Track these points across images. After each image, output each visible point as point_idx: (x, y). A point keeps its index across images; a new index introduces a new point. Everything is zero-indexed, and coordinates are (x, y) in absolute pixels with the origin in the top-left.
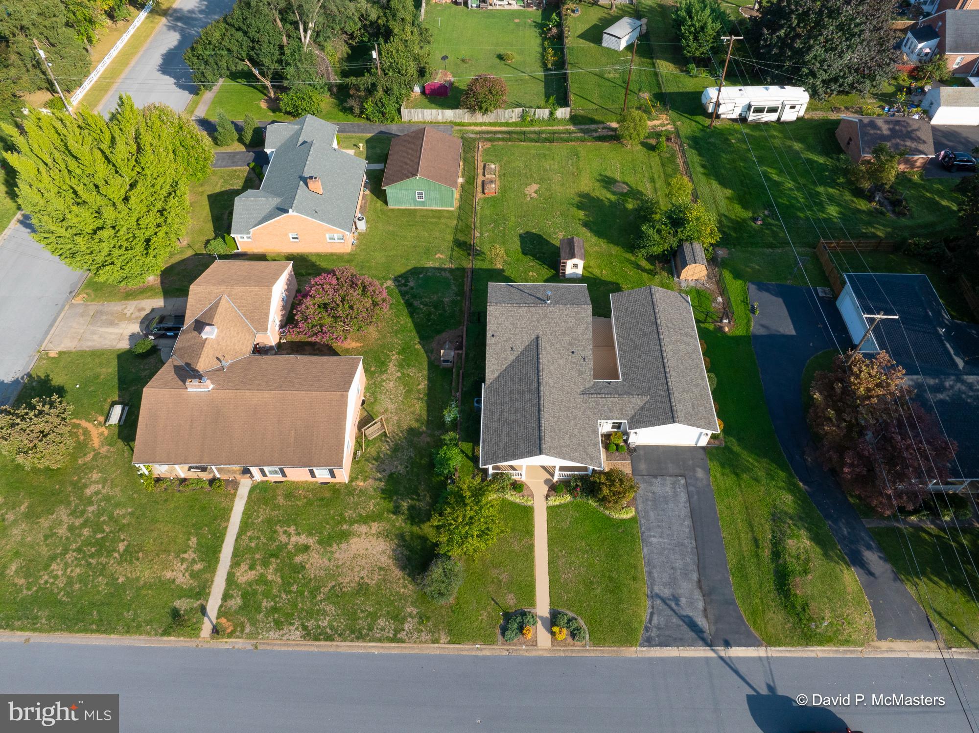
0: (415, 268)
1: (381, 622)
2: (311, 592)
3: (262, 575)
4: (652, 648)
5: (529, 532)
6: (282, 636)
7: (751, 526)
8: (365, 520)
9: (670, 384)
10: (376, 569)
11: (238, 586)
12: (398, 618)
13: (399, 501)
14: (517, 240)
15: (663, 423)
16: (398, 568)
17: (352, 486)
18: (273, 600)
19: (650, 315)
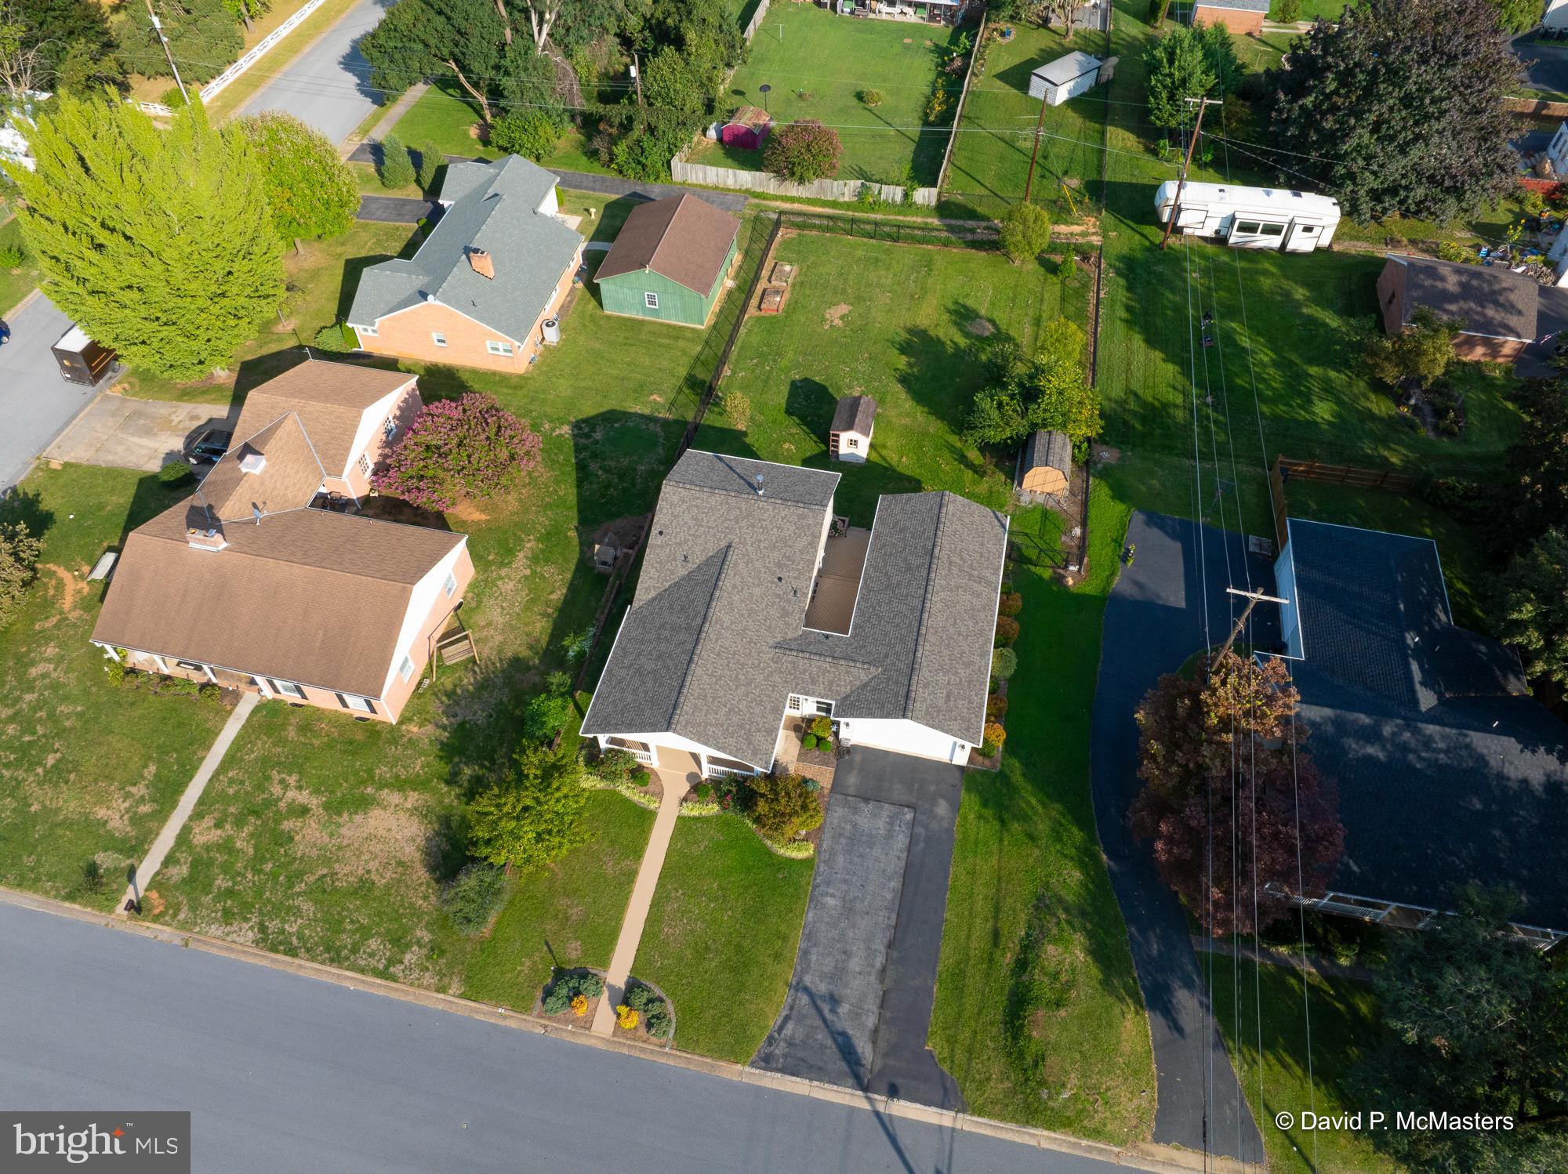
0: (612, 412)
1: (373, 944)
2: (289, 878)
3: (229, 838)
4: (769, 1074)
5: (637, 851)
6: (228, 934)
7: (997, 909)
8: (400, 785)
9: (919, 654)
10: (393, 862)
11: (190, 847)
12: (399, 942)
13: (462, 765)
14: (785, 390)
15: (887, 716)
16: (425, 866)
17: (399, 730)
18: (232, 878)
19: (928, 538)
